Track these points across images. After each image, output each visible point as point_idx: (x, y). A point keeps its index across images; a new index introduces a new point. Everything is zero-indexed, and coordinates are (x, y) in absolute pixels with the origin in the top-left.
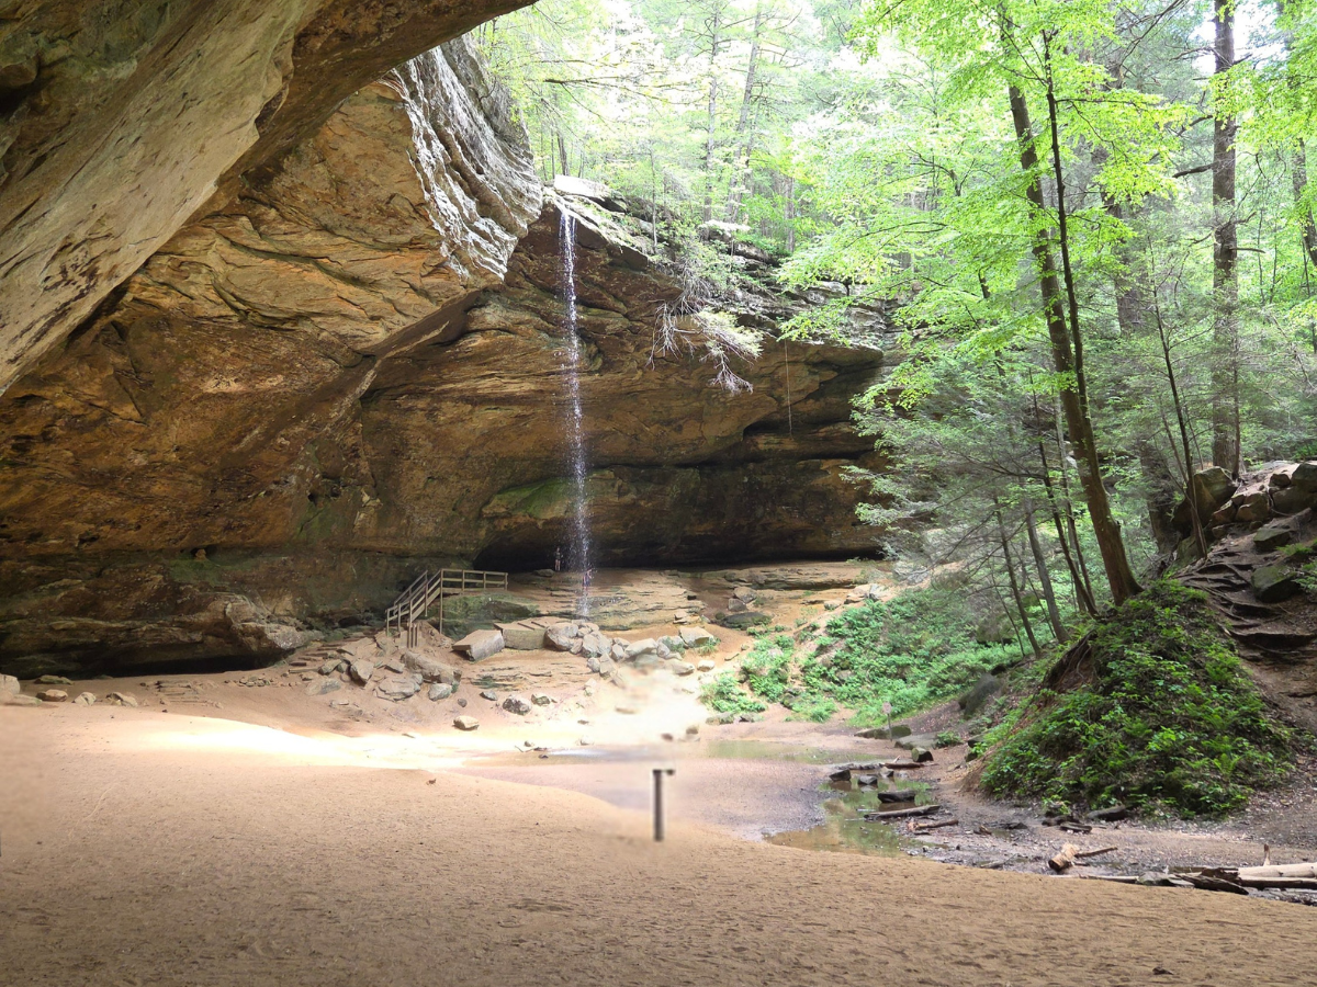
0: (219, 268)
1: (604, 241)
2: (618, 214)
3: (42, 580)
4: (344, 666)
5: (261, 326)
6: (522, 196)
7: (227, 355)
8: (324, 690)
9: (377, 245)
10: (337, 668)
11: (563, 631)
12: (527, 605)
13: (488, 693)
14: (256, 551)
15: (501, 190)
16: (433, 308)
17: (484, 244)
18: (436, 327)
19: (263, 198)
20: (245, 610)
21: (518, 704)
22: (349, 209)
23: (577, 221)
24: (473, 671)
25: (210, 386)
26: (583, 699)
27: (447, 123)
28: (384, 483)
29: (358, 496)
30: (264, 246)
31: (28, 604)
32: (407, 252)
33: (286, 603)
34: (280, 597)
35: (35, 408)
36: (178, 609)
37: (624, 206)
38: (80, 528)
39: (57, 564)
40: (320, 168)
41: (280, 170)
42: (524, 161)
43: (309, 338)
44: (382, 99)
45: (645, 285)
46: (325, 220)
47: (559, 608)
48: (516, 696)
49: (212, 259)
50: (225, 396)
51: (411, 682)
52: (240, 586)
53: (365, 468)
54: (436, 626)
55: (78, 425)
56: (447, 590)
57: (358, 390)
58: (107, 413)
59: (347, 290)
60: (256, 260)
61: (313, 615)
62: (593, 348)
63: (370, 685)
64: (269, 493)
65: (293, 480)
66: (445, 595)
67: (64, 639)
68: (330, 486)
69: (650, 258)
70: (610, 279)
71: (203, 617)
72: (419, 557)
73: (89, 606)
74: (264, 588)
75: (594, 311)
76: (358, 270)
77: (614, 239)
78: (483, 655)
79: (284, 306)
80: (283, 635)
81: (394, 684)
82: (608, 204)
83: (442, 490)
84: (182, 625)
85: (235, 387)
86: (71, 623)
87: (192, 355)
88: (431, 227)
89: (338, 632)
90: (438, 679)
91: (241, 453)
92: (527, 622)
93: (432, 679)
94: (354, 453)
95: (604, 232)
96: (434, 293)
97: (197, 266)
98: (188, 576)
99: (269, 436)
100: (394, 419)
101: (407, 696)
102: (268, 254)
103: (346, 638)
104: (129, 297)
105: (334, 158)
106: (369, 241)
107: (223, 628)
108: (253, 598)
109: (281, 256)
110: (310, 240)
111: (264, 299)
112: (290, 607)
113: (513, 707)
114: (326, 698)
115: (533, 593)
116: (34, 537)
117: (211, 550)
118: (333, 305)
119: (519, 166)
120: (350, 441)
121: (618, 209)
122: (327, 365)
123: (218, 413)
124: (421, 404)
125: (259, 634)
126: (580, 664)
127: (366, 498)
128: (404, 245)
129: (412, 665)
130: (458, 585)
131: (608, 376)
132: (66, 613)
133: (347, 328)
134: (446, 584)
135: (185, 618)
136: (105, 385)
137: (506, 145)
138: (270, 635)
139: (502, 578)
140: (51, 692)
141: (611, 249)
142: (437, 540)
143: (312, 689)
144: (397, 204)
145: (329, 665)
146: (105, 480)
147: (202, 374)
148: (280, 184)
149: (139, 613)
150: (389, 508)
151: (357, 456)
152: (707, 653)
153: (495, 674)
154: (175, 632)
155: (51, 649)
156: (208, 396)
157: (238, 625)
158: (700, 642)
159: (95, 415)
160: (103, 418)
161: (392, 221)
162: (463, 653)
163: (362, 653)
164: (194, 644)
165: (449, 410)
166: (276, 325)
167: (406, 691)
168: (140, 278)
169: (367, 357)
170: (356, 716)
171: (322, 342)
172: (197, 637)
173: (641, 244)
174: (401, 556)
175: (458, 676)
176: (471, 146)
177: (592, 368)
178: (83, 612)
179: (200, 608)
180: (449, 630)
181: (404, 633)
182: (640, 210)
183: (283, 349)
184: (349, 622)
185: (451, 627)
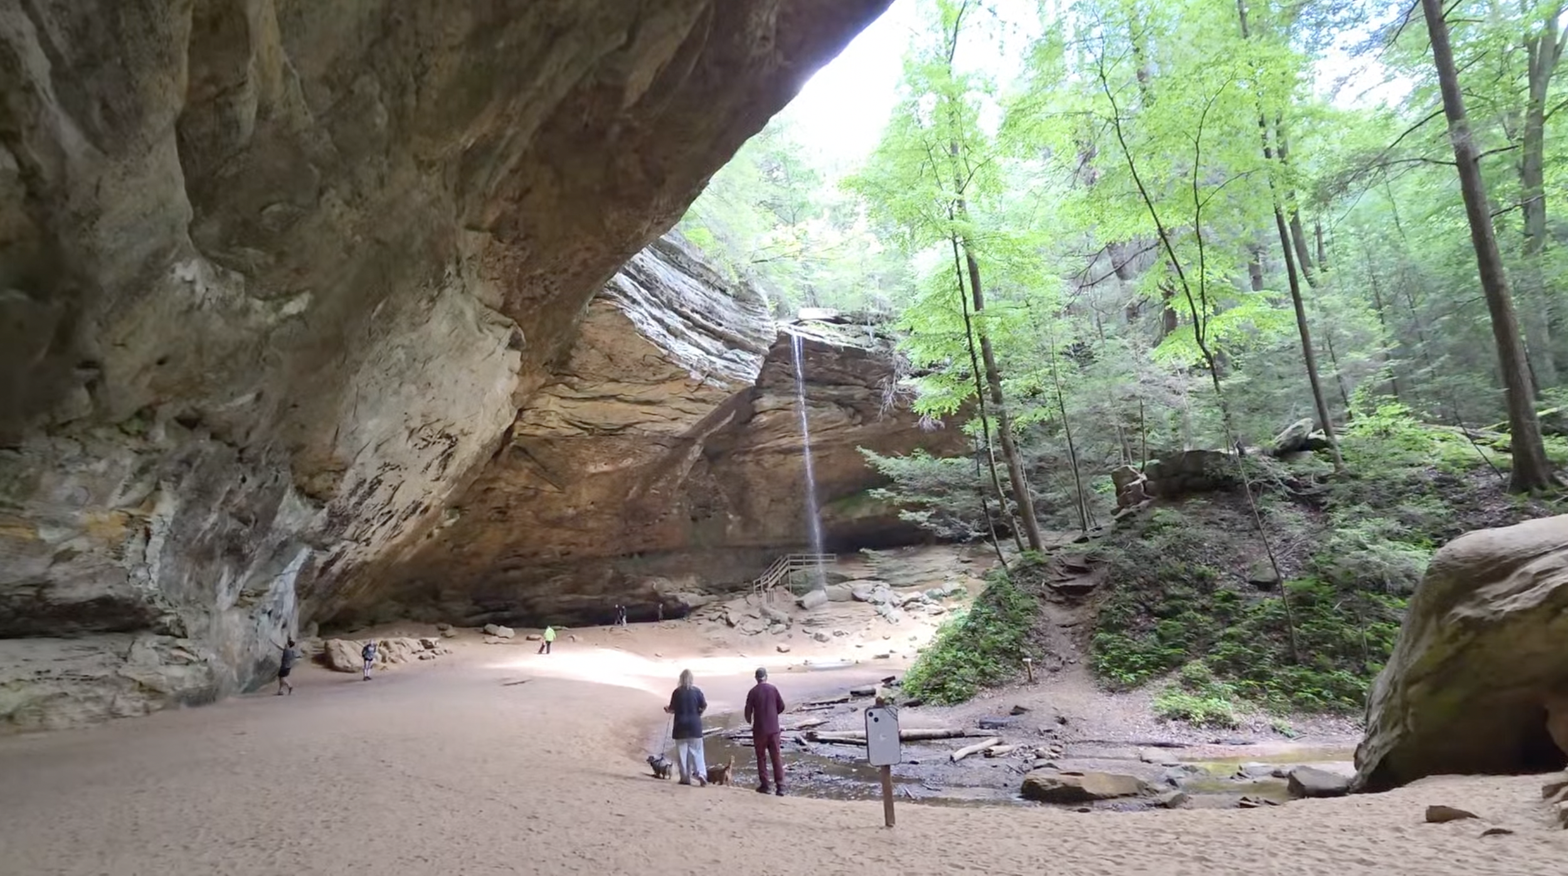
0: (561, 411)
1: (830, 347)
2: (843, 326)
3: (548, 577)
4: (724, 616)
5: (604, 435)
6: (759, 331)
7: (591, 453)
8: (709, 630)
9: (648, 383)
10: (720, 617)
11: (862, 588)
12: (846, 573)
13: (807, 629)
14: (668, 552)
15: (739, 332)
16: (712, 408)
17: (733, 366)
18: (728, 415)
19: (566, 372)
20: (665, 586)
21: (821, 636)
22: (623, 367)
23: (804, 339)
24: (803, 616)
25: (592, 469)
26: (864, 632)
27: (682, 306)
28: (741, 505)
29: (726, 516)
30: (579, 395)
31: (542, 589)
32: (669, 384)
33: (691, 581)
34: (687, 577)
35: (492, 494)
36: (626, 587)
37: (849, 319)
38: (558, 549)
39: (552, 568)
40: (593, 351)
41: (571, 357)
42: (759, 310)
43: (636, 437)
44: (608, 311)
45: (873, 367)
46: (611, 376)
47: (866, 574)
48: (821, 631)
49: (552, 407)
50: (606, 473)
51: (761, 623)
52: (660, 573)
53: (725, 499)
54: (788, 589)
55: (523, 499)
56: (793, 567)
57: (690, 458)
58: (537, 492)
59: (645, 408)
60: (579, 404)
61: (711, 587)
62: (851, 410)
63: (738, 626)
64: (661, 520)
65: (675, 511)
66: (792, 570)
67: (565, 606)
68: (703, 512)
69: (868, 350)
70: (845, 366)
71: (641, 591)
72: (776, 547)
73: (574, 589)
74: (678, 573)
75: (843, 387)
76: (644, 397)
77: (837, 343)
78: (812, 606)
79: (614, 422)
80: (690, 598)
81: (751, 625)
82: (837, 320)
83: (782, 507)
84: (632, 596)
85: (606, 468)
86: (567, 597)
87: (573, 455)
88: (677, 366)
89: (728, 596)
90: (778, 622)
91: (632, 500)
92: (843, 585)
93: (776, 622)
94: (716, 491)
95: (827, 341)
96: (709, 399)
97: (548, 412)
98: (629, 569)
99: (645, 489)
100: (734, 468)
101: (758, 633)
102: (586, 399)
103: (732, 598)
104: (515, 434)
105: (599, 345)
106: (643, 381)
107: (654, 596)
108: (670, 579)
109: (593, 399)
110: (608, 388)
111: (599, 420)
112: (694, 582)
113: (819, 637)
114: (707, 635)
115: (852, 565)
116: (535, 554)
117: (641, 554)
118: (642, 418)
119: (756, 313)
120: (710, 485)
121: (845, 322)
122: (658, 448)
123: (605, 481)
124: (748, 458)
125: (675, 599)
126: (870, 609)
127: (731, 516)
128: (667, 379)
129: (765, 614)
130: (801, 564)
131: (870, 425)
132: (567, 592)
133: (658, 427)
134: (792, 564)
135: (631, 592)
136: (528, 477)
137: (742, 304)
138: (681, 600)
139: (833, 558)
140: (532, 636)
141: (837, 350)
142: (785, 537)
143: (701, 629)
144: (649, 360)
145: (715, 615)
146: (558, 523)
147: (584, 463)
148: (574, 364)
149: (605, 590)
150: (748, 521)
151: (718, 493)
152: (960, 599)
153: (815, 618)
154: (628, 599)
155: (563, 611)
156: (594, 475)
157: (661, 594)
158: (955, 592)
159: (531, 493)
160: (536, 494)
161: (651, 369)
162: (800, 605)
163: (736, 607)
164: (640, 605)
165: (769, 461)
166: (612, 433)
167: (758, 629)
168: (518, 423)
169: (687, 441)
170: (722, 645)
171: (647, 437)
172: (641, 601)
173: (862, 341)
174: (765, 548)
175: (791, 620)
176: (709, 312)
177: (854, 422)
178: (573, 591)
179: (639, 586)
180: (797, 591)
181: (764, 594)
182: (860, 319)
183: (624, 445)
184: (734, 589)
185: (798, 589)
